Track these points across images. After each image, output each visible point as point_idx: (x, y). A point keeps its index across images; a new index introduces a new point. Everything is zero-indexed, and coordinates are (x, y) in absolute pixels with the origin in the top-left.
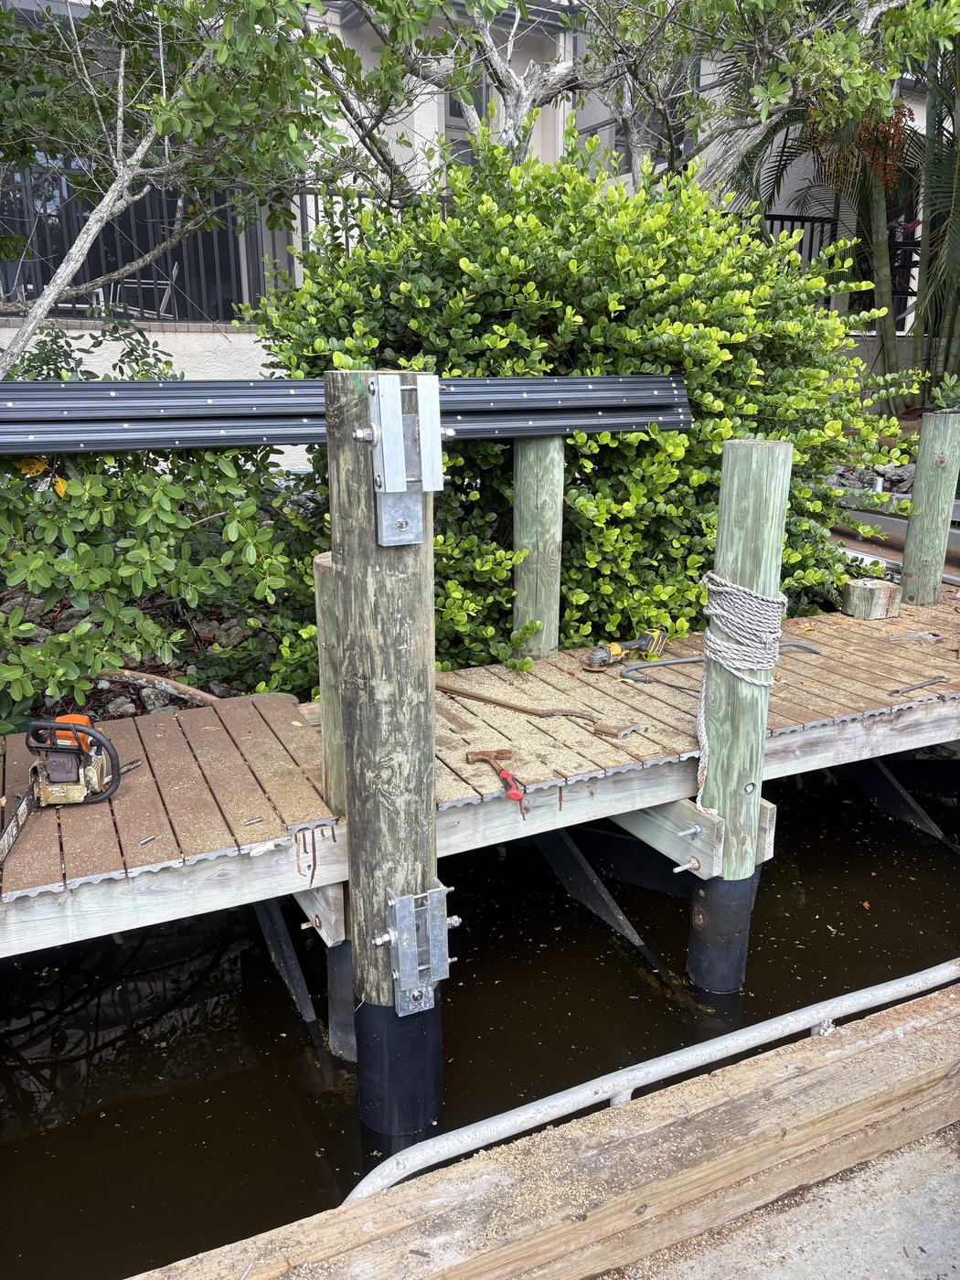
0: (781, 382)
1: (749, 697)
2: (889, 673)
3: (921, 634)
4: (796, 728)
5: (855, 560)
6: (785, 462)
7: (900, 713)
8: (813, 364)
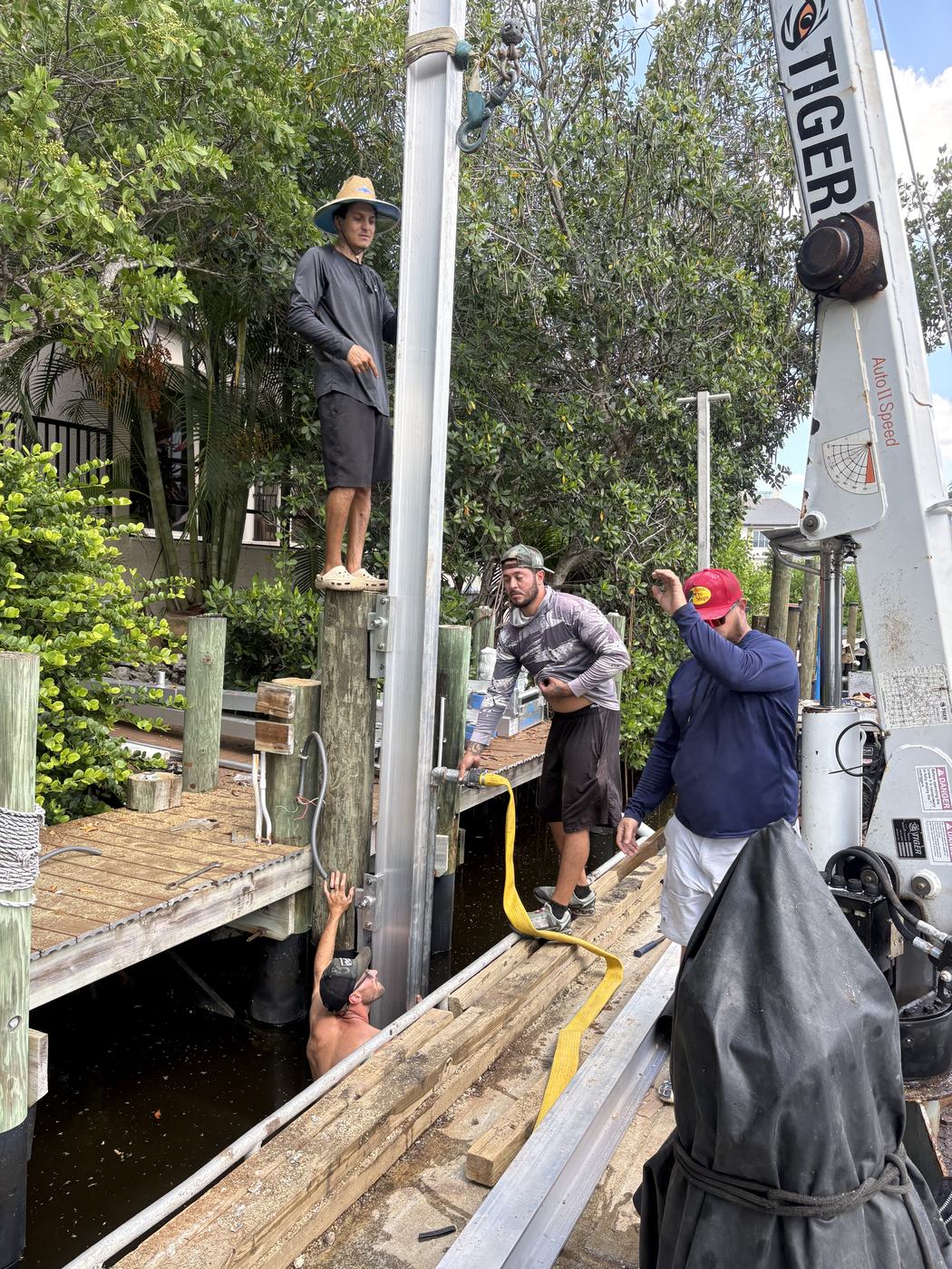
0: (46, 586)
1: (7, 921)
2: (168, 866)
3: (200, 821)
4: (68, 942)
5: (138, 753)
6: (30, 674)
7: (177, 905)
8: (78, 569)
